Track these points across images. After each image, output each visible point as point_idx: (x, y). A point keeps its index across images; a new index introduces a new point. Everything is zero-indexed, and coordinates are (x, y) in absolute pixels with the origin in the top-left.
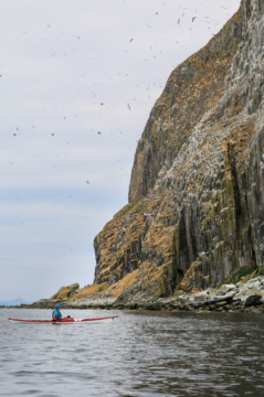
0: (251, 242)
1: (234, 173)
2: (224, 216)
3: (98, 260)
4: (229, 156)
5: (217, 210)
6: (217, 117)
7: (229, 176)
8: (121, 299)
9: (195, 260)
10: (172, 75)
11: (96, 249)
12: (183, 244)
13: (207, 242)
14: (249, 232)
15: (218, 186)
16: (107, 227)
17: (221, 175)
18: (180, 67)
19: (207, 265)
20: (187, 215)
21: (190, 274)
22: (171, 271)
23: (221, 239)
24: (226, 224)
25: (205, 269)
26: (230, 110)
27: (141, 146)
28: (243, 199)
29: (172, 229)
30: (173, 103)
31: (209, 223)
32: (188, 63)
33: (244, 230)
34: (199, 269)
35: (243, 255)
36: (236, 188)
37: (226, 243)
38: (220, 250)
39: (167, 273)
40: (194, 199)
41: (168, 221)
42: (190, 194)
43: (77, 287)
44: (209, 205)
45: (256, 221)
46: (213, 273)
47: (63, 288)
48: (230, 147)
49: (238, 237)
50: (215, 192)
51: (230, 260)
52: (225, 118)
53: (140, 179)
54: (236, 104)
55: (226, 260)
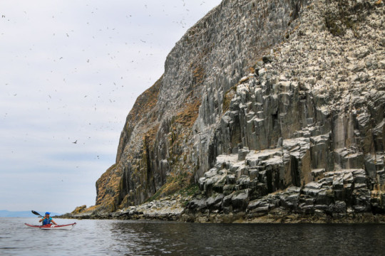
0: (154, 185)
1: (148, 151)
2: (142, 172)
3: (97, 193)
4: (146, 143)
5: (138, 169)
6: (146, 122)
7: (145, 153)
8: (94, 213)
9: (126, 194)
10: (137, 99)
11: (97, 187)
12: (124, 186)
13: (133, 184)
14: (154, 180)
15: (140, 157)
16: (103, 176)
17: (141, 152)
18: (141, 95)
19: (133, 197)
20: (127, 171)
21: (125, 201)
22: (118, 199)
23: (140, 183)
24: (142, 176)
25: (131, 198)
26: (151, 119)
27: (122, 134)
28: (151, 164)
29: (120, 178)
30: (137, 113)
31: (134, 175)
32: (144, 93)
33: (151, 179)
34: (129, 198)
35: (150, 192)
36: (148, 158)
37: (142, 186)
38: (139, 189)
39: (116, 200)
40: (129, 164)
41: (119, 174)
42: (128, 161)
43: (85, 207)
44: (135, 166)
45: (157, 175)
46: (135, 200)
47: (77, 208)
48: (147, 138)
49: (148, 182)
50: (138, 160)
51: (144, 194)
52: (149, 123)
53: (121, 146)
54: (154, 116)
55: (142, 194)
